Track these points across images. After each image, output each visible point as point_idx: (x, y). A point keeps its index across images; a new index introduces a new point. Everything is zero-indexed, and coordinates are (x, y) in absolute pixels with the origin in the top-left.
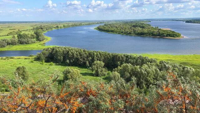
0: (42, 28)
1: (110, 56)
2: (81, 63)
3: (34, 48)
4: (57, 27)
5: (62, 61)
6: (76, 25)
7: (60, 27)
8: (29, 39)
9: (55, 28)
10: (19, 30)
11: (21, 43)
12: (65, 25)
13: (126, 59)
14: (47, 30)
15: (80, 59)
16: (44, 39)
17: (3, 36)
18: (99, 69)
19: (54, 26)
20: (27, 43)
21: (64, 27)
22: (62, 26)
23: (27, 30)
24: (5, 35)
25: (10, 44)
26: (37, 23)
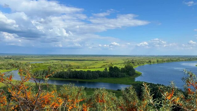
0: (133, 63)
4: (150, 62)
6: (172, 61)
7: (153, 62)
8: (119, 73)
9: (147, 62)
11: (112, 76)
12: (159, 60)
14: (138, 64)
16: (134, 74)
17: (97, 68)
19: (146, 61)
20: (117, 76)
21: (157, 62)
22: (156, 61)
23: (119, 64)
24: (99, 68)
25: (102, 76)
26: (129, 57)
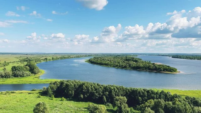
1: (129, 91)
2: (96, 98)
3: (32, 82)
4: (46, 59)
5: (73, 96)
7: (49, 60)
9: (43, 60)
10: (5, 62)
11: (15, 76)
12: (54, 57)
13: (147, 94)
15: (96, 94)
18: (122, 105)
20: (22, 76)
22: (51, 58)
25: (3, 77)
